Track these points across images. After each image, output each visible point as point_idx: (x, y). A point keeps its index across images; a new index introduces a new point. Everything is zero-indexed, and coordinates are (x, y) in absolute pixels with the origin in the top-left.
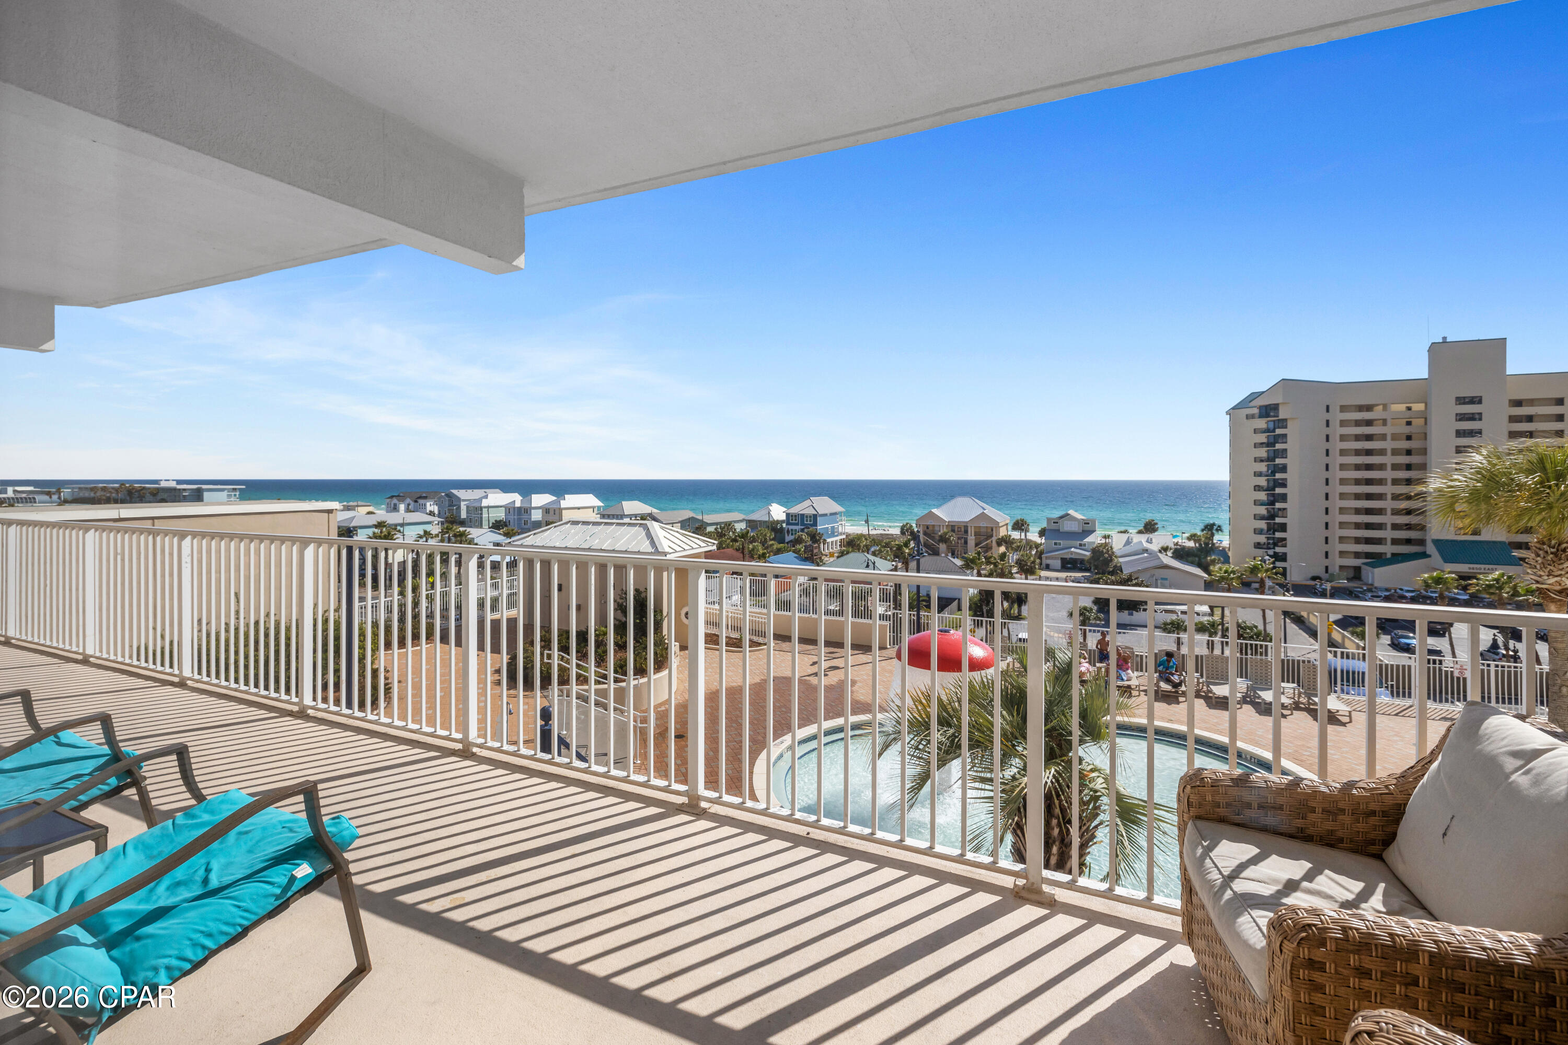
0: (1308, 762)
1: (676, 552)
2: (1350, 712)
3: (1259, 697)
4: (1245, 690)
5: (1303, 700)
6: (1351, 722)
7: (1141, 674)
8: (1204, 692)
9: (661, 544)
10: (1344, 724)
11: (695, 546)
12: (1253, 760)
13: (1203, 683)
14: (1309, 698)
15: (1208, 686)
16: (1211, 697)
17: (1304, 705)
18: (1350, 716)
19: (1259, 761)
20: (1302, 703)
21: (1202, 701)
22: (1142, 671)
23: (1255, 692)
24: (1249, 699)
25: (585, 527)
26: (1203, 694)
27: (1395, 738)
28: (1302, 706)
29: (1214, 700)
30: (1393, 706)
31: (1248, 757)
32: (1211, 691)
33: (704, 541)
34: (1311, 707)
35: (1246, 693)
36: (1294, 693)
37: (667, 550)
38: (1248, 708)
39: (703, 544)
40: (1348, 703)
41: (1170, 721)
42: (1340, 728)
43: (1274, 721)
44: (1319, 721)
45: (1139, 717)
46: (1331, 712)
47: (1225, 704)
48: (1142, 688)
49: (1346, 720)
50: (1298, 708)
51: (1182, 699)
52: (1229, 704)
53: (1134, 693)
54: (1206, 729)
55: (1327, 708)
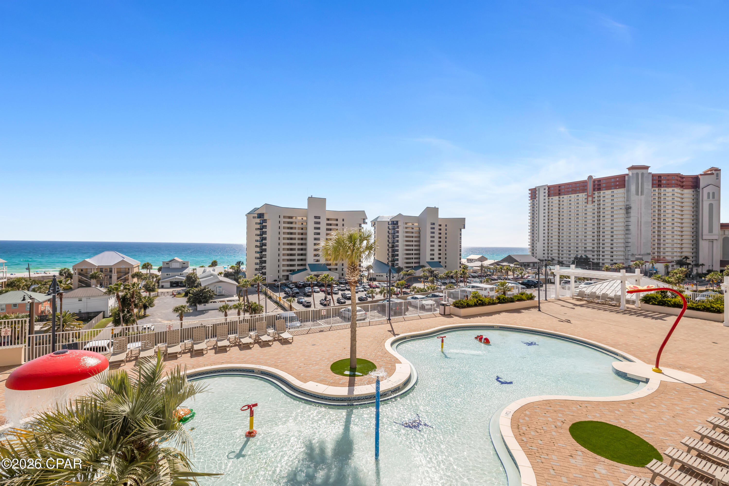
2: (292, 337)
3: (261, 339)
4: (254, 337)
5: (277, 336)
6: (293, 341)
7: (208, 340)
8: (238, 342)
10: (291, 343)
12: (259, 372)
13: (237, 338)
14: (279, 335)
15: (240, 340)
16: (241, 345)
17: (277, 338)
18: (292, 339)
19: (261, 371)
21: (237, 348)
22: (208, 338)
23: (259, 338)
24: (257, 341)
26: (237, 344)
27: (307, 344)
30: (305, 330)
31: (257, 371)
32: (241, 342)
34: (279, 338)
35: (255, 339)
36: (273, 333)
38: (256, 345)
40: (291, 333)
41: (223, 363)
42: (289, 345)
43: (267, 349)
44: (282, 344)
45: (207, 365)
46: (286, 339)
47: (247, 347)
48: (209, 348)
49: (291, 341)
50: (275, 340)
51: (228, 349)
52: (249, 346)
53: (205, 352)
54: (239, 363)
55: (285, 337)
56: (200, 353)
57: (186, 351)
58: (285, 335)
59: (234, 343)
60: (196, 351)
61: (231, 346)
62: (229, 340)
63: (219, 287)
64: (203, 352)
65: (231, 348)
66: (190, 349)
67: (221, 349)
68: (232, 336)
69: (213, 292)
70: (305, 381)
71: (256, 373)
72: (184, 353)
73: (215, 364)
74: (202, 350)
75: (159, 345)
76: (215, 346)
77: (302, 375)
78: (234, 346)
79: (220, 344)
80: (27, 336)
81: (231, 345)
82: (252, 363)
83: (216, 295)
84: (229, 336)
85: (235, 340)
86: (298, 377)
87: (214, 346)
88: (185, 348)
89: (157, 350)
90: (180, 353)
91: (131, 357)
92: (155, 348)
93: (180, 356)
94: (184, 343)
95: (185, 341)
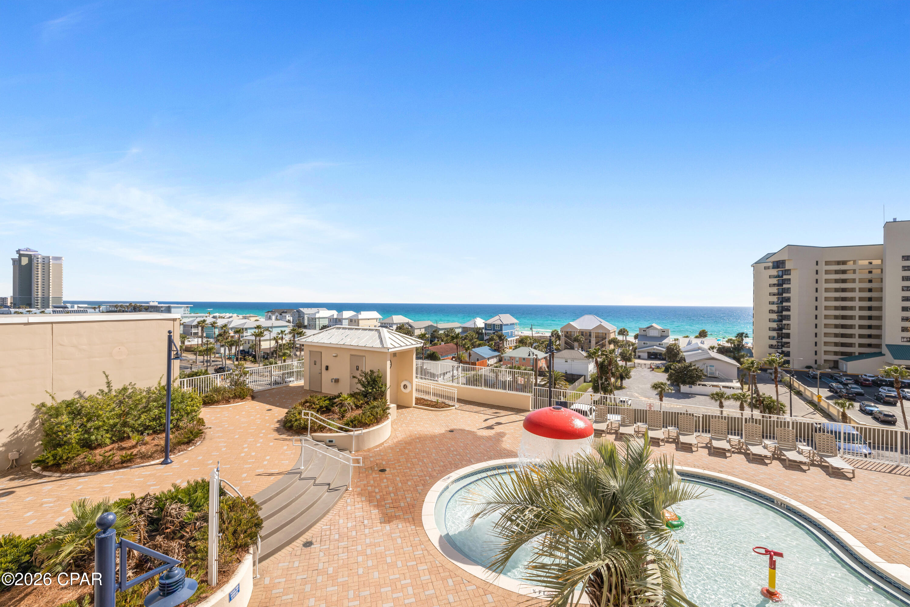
0: (826, 510)
1: (395, 347)
2: (853, 471)
3: (784, 455)
4: (773, 449)
5: (817, 458)
6: (854, 477)
7: (698, 434)
8: (744, 449)
9: (386, 342)
10: (850, 479)
11: (409, 344)
12: (783, 505)
13: (742, 443)
14: (821, 458)
15: (747, 446)
16: (749, 454)
17: (817, 462)
18: (853, 473)
19: (787, 506)
20: (815, 460)
21: (742, 456)
22: (699, 431)
23: (781, 452)
24: (777, 456)
25: (344, 331)
26: (743, 451)
27: (890, 492)
28: (817, 463)
29: (751, 456)
30: (884, 466)
31: (779, 503)
32: (748, 450)
33: (415, 341)
34: (823, 464)
35: (775, 452)
36: (810, 452)
37: (390, 346)
38: (776, 463)
39: (414, 343)
40: (850, 462)
41: (720, 472)
42: (847, 482)
43: (795, 474)
44: (828, 474)
45: (698, 467)
46: (838, 469)
47: (759, 460)
48: (700, 445)
49: (850, 475)
50: (813, 465)
51: (728, 454)
52: (763, 459)
53: (694, 449)
54: (747, 479)
55: (835, 465)
56: (687, 448)
57: (670, 440)
58: (835, 462)
59: (737, 449)
60: (682, 443)
61: (733, 452)
62: (729, 441)
63: (711, 366)
64: (692, 449)
65: (733, 455)
66: (674, 440)
67: (717, 452)
68: (735, 439)
69: (701, 371)
70: (890, 560)
71: (777, 505)
72: (668, 442)
73: (709, 469)
74: (691, 444)
75: (639, 424)
76: (709, 445)
77: (880, 544)
78: (736, 453)
79: (715, 444)
80: (533, 387)
81: (733, 450)
82: (769, 487)
83: (706, 376)
84: (730, 436)
85: (739, 444)
86: (869, 544)
87: (707, 444)
88: (669, 436)
89: (637, 430)
90: (663, 440)
91: (612, 429)
92: (634, 427)
93: (663, 444)
94: (667, 430)
95: (669, 428)
